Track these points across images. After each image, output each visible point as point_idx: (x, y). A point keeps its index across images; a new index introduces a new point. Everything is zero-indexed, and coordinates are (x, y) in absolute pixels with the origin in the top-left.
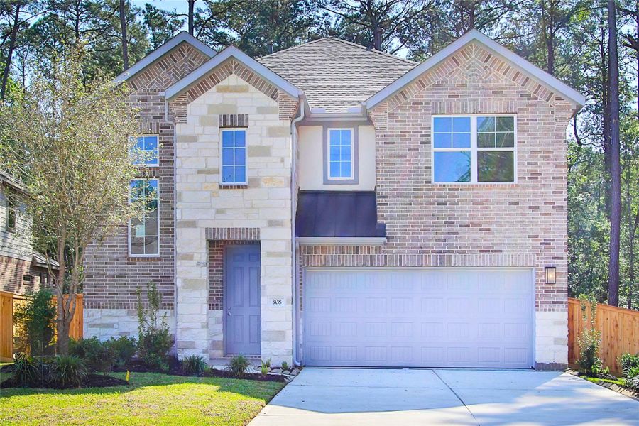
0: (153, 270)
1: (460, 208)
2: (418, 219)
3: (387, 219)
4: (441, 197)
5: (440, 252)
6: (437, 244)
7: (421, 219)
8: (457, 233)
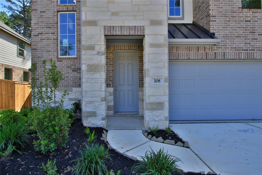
0: (72, 65)
1: (258, 23)
2: (234, 30)
3: (216, 30)
4: (247, 17)
5: (247, 50)
6: (245, 46)
7: (236, 30)
8: (257, 39)
